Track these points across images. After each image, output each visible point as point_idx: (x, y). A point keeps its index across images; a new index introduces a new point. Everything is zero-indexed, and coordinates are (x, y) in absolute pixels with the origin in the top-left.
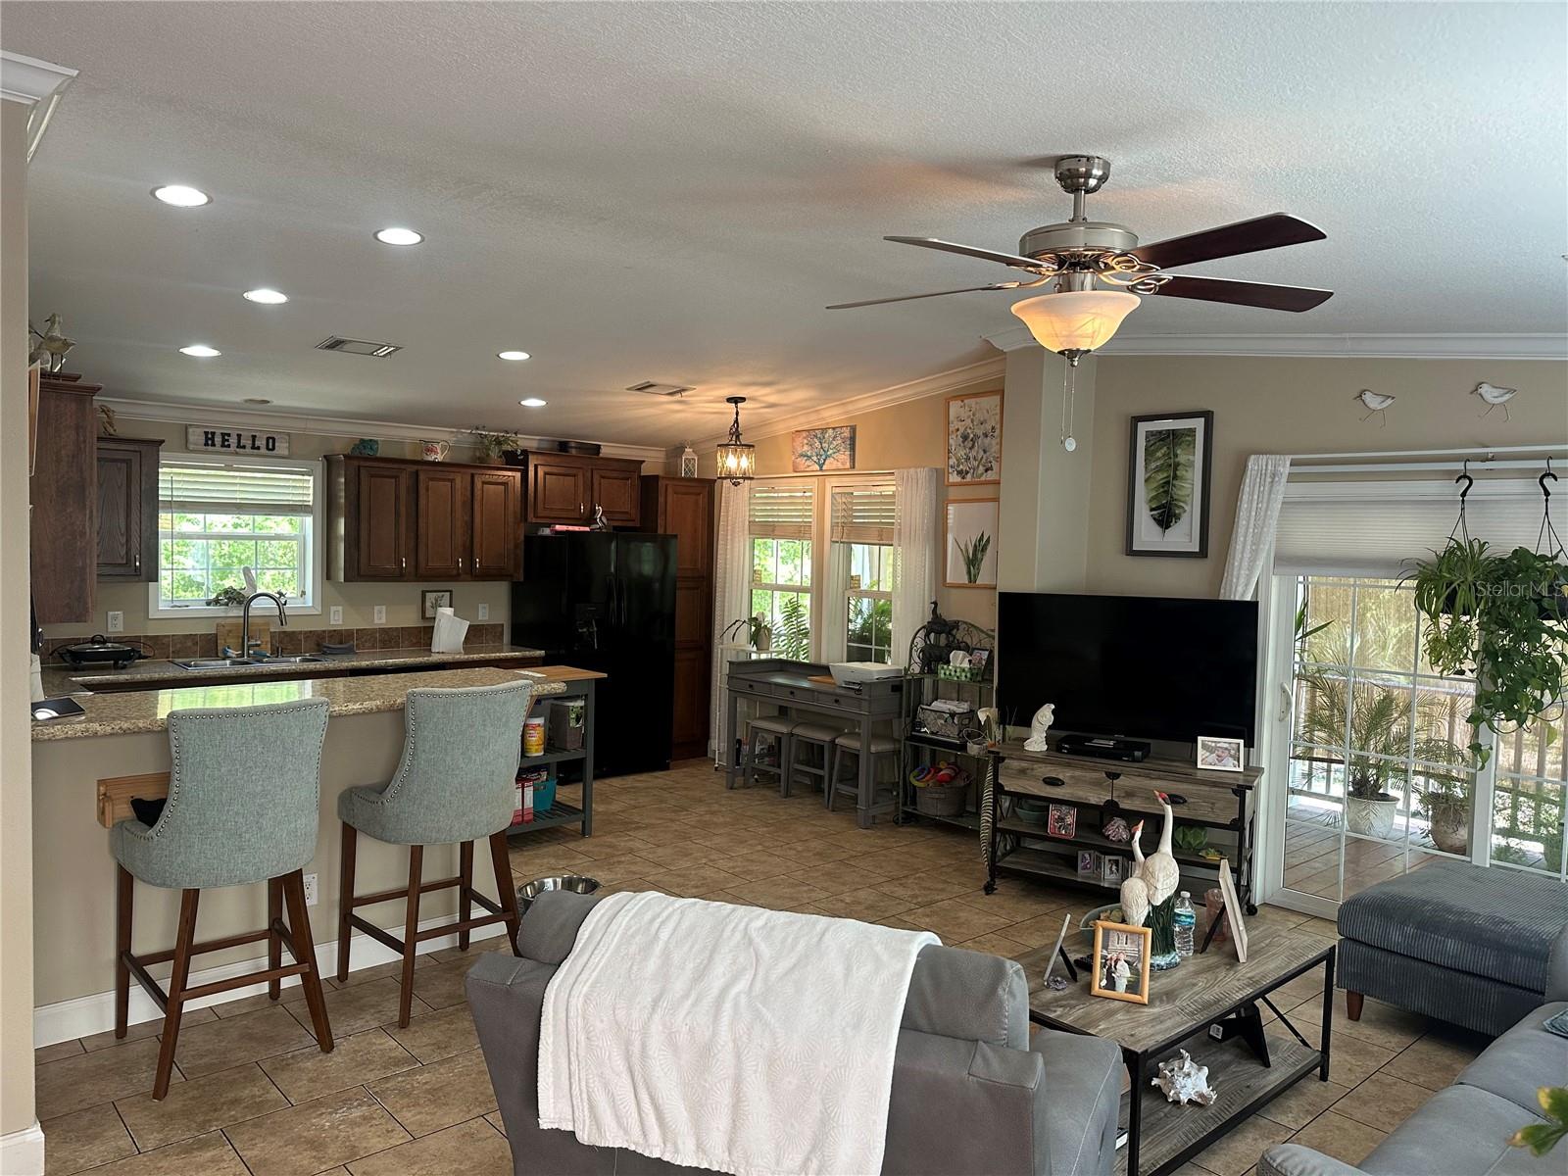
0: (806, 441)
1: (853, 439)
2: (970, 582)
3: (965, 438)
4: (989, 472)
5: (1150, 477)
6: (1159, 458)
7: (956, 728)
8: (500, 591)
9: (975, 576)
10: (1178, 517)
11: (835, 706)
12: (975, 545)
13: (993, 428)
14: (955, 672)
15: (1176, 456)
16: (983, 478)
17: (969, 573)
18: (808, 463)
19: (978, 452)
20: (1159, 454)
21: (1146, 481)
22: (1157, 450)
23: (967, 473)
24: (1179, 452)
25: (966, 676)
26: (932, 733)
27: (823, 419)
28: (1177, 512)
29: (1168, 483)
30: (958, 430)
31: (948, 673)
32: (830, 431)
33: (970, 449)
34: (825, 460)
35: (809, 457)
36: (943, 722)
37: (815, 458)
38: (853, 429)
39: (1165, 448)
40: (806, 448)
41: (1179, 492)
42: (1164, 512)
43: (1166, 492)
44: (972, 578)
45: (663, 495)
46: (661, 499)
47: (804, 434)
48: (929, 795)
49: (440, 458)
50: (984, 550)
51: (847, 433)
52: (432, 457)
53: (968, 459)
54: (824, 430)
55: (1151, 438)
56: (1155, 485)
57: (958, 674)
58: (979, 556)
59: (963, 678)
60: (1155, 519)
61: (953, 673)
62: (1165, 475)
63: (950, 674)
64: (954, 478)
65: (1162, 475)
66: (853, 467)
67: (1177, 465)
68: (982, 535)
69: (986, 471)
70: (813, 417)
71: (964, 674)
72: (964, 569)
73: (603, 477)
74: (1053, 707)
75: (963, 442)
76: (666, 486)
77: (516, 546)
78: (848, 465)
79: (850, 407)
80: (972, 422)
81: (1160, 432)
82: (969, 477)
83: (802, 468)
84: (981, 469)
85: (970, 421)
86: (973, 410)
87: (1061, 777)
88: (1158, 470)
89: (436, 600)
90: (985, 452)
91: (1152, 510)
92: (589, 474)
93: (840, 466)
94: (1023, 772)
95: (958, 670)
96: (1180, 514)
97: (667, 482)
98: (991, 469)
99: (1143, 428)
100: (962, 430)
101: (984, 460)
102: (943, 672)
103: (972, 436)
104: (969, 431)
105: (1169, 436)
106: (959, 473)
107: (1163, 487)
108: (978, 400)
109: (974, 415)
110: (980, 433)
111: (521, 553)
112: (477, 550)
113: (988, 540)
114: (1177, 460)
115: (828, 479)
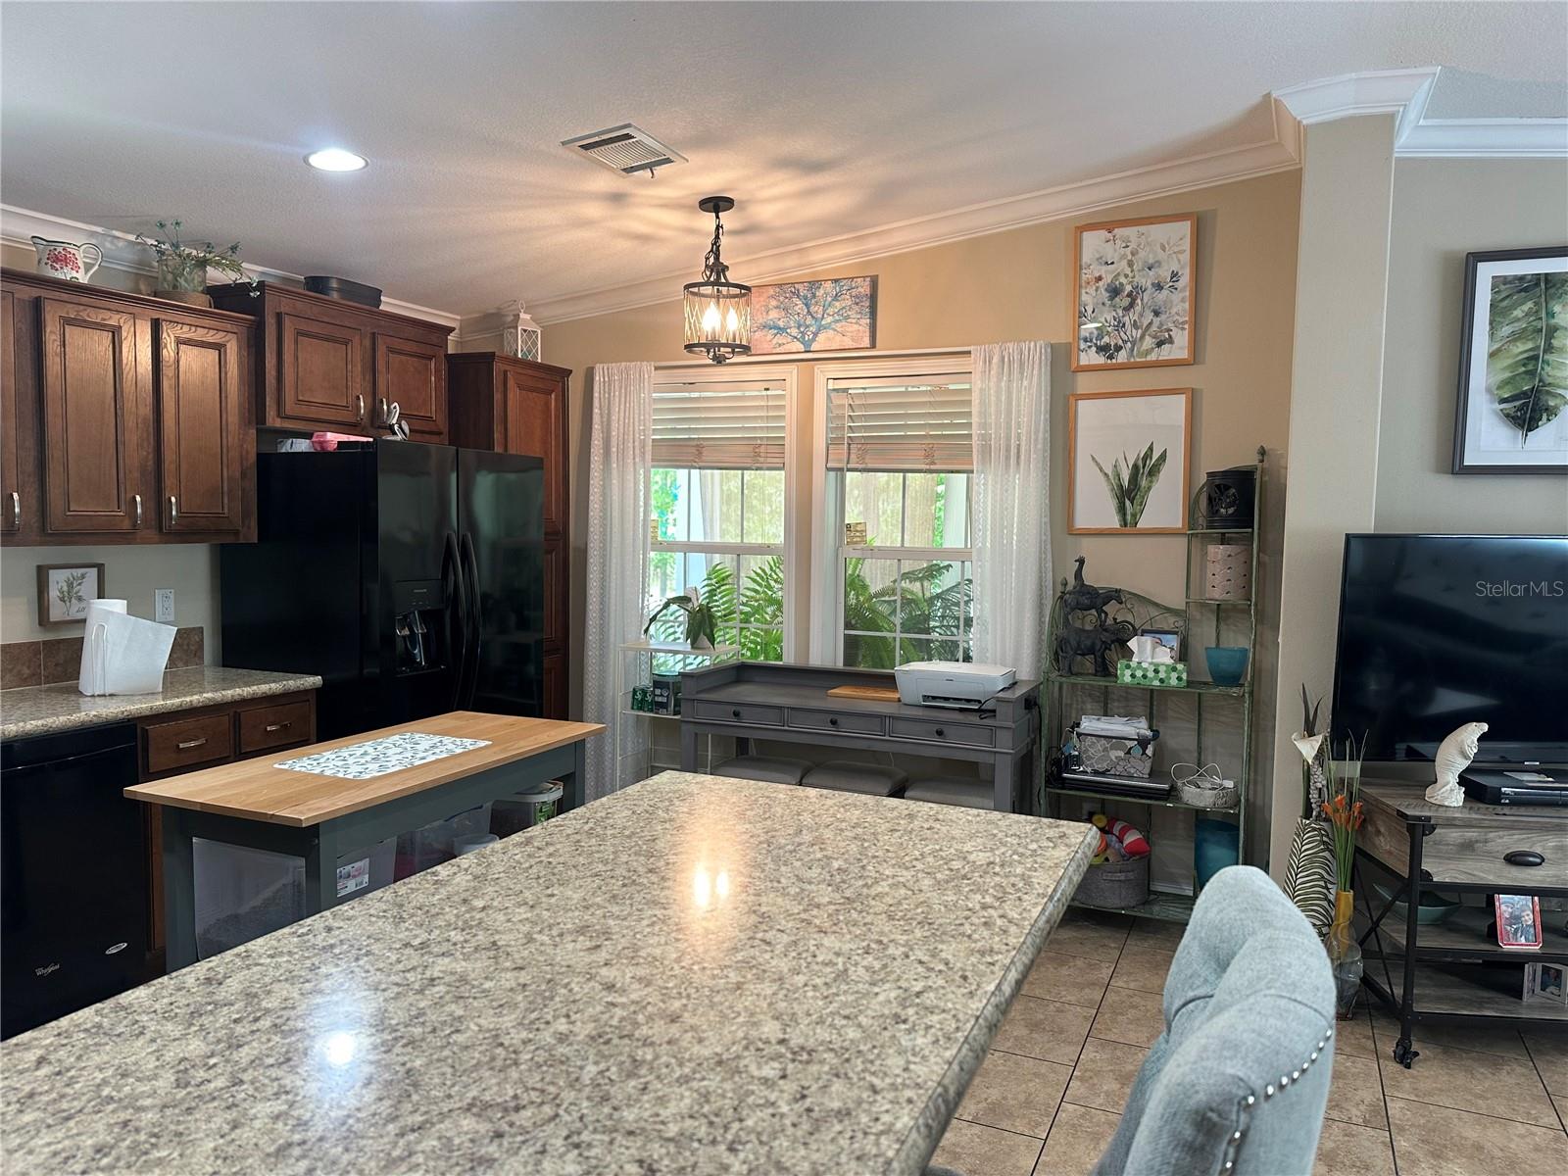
0: (774, 303)
1: (873, 298)
2: (1125, 524)
3: (1115, 291)
4: (1166, 347)
5: (1499, 350)
6: (1518, 320)
7: (1148, 764)
8: (195, 560)
9: (1134, 515)
10: (1552, 412)
11: (937, 741)
12: (1135, 466)
13: (1174, 275)
14: (1156, 671)
15: (1551, 315)
16: (1152, 357)
17: (1122, 510)
18: (779, 339)
19: (1141, 315)
20: (1518, 313)
21: (1492, 355)
22: (1514, 307)
23: (1118, 348)
24: (1557, 308)
25: (1179, 679)
26: (1096, 773)
27: (811, 264)
28: (1552, 403)
29: (1535, 358)
30: (1100, 279)
31: (1139, 673)
32: (829, 285)
33: (1127, 309)
34: (815, 335)
35: (781, 330)
36: (1121, 754)
37: (794, 332)
38: (874, 283)
39: (1530, 304)
40: (774, 314)
41: (1558, 374)
42: (1526, 404)
43: (1532, 373)
44: (1128, 522)
45: (501, 388)
46: (497, 396)
47: (771, 291)
48: (1110, 876)
49: (83, 278)
50: (1153, 472)
51: (864, 288)
52: (65, 274)
53: (1120, 326)
54: (814, 284)
55: (1502, 287)
56: (1510, 361)
57: (1162, 675)
58: (1144, 483)
59: (1174, 682)
60: (1507, 416)
61: (1151, 674)
62: (1530, 345)
63: (1144, 676)
64: (1091, 357)
65: (1521, 348)
66: (873, 346)
67: (1552, 331)
68: (1151, 449)
69: (1160, 344)
70: (790, 262)
71: (1174, 675)
72: (1111, 505)
73: (391, 350)
74: (1485, 727)
75: (1112, 299)
76: (505, 372)
77: (243, 475)
78: (866, 342)
79: (873, 244)
80: (1130, 264)
81: (1522, 278)
82: (1122, 357)
83: (766, 348)
84: (1149, 342)
85: (1124, 263)
86: (1133, 245)
87: (1538, 850)
88: (1516, 337)
89: (70, 585)
90: (1157, 313)
91: (1503, 401)
92: (367, 342)
93: (848, 343)
94: (1468, 847)
95: (1162, 669)
96: (1556, 407)
97: (508, 368)
98: (1170, 340)
99: (1486, 272)
100: (1108, 279)
101: (1154, 328)
102: (1128, 673)
103: (1128, 288)
104: (1123, 280)
105: (1537, 284)
106: (1101, 349)
107: (1524, 365)
108: (1142, 229)
109: (1133, 254)
110: (1146, 280)
111: (252, 484)
112: (169, 481)
113: (1163, 457)
114: (1553, 322)
115: (818, 367)
